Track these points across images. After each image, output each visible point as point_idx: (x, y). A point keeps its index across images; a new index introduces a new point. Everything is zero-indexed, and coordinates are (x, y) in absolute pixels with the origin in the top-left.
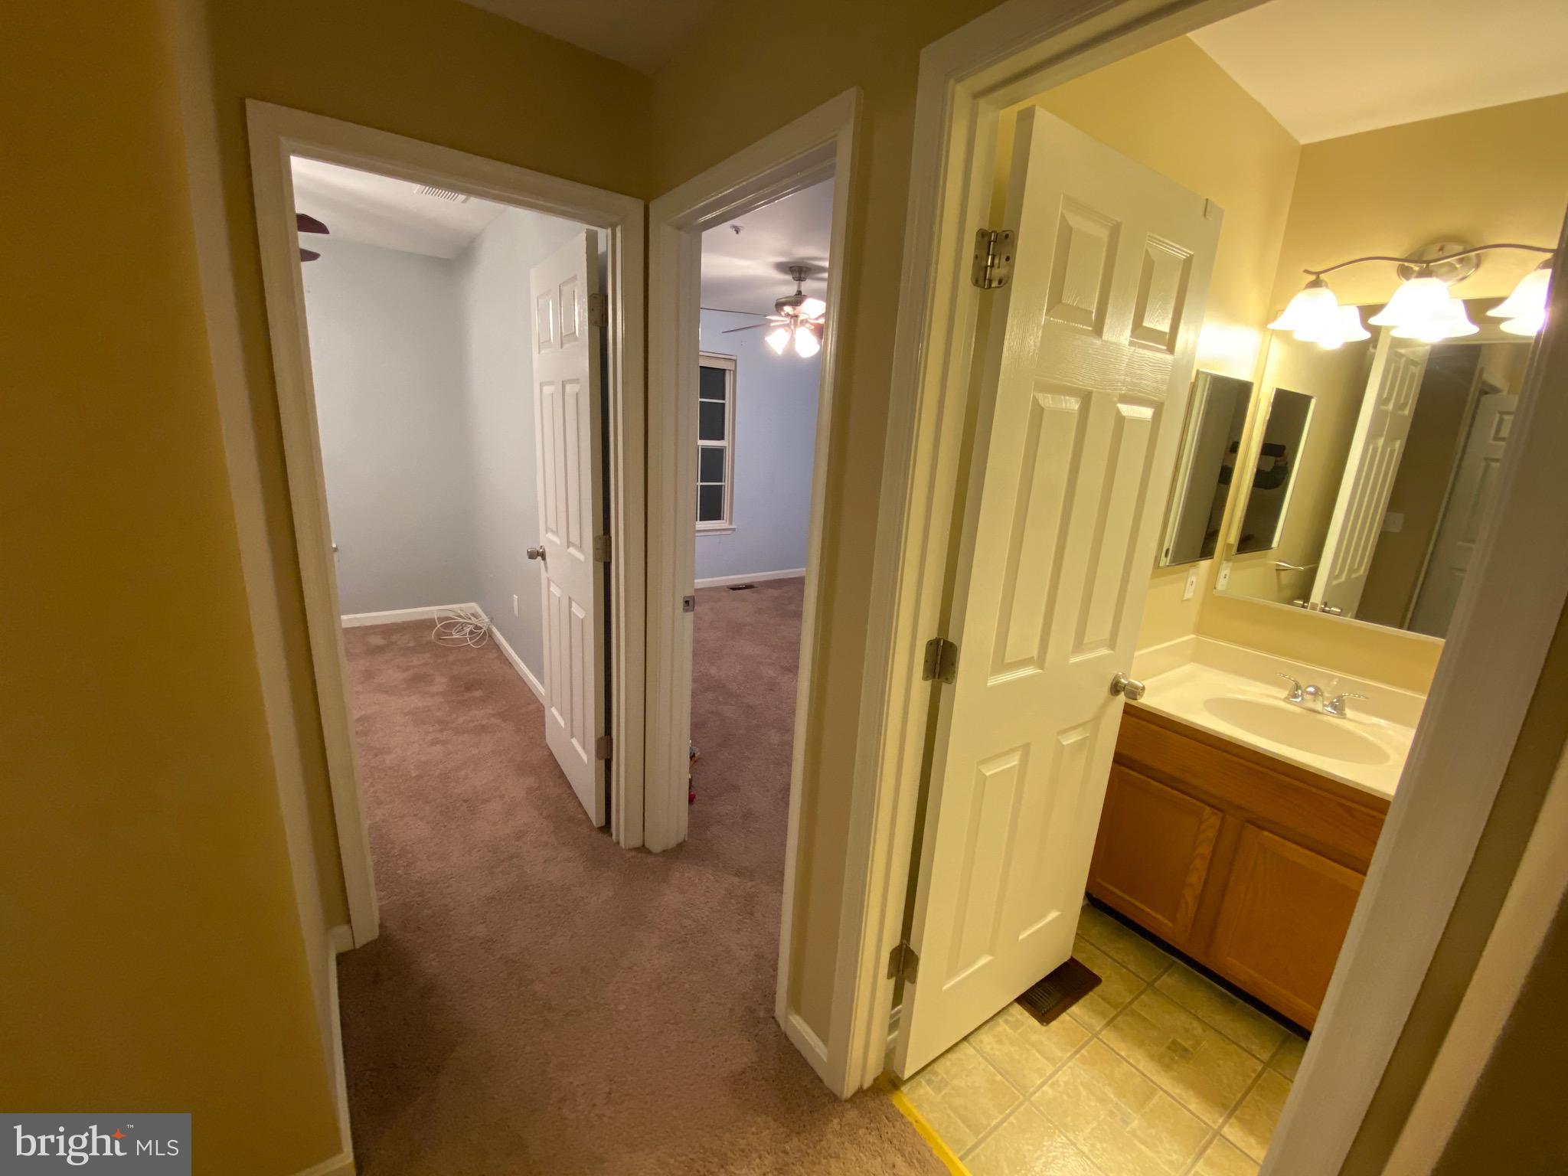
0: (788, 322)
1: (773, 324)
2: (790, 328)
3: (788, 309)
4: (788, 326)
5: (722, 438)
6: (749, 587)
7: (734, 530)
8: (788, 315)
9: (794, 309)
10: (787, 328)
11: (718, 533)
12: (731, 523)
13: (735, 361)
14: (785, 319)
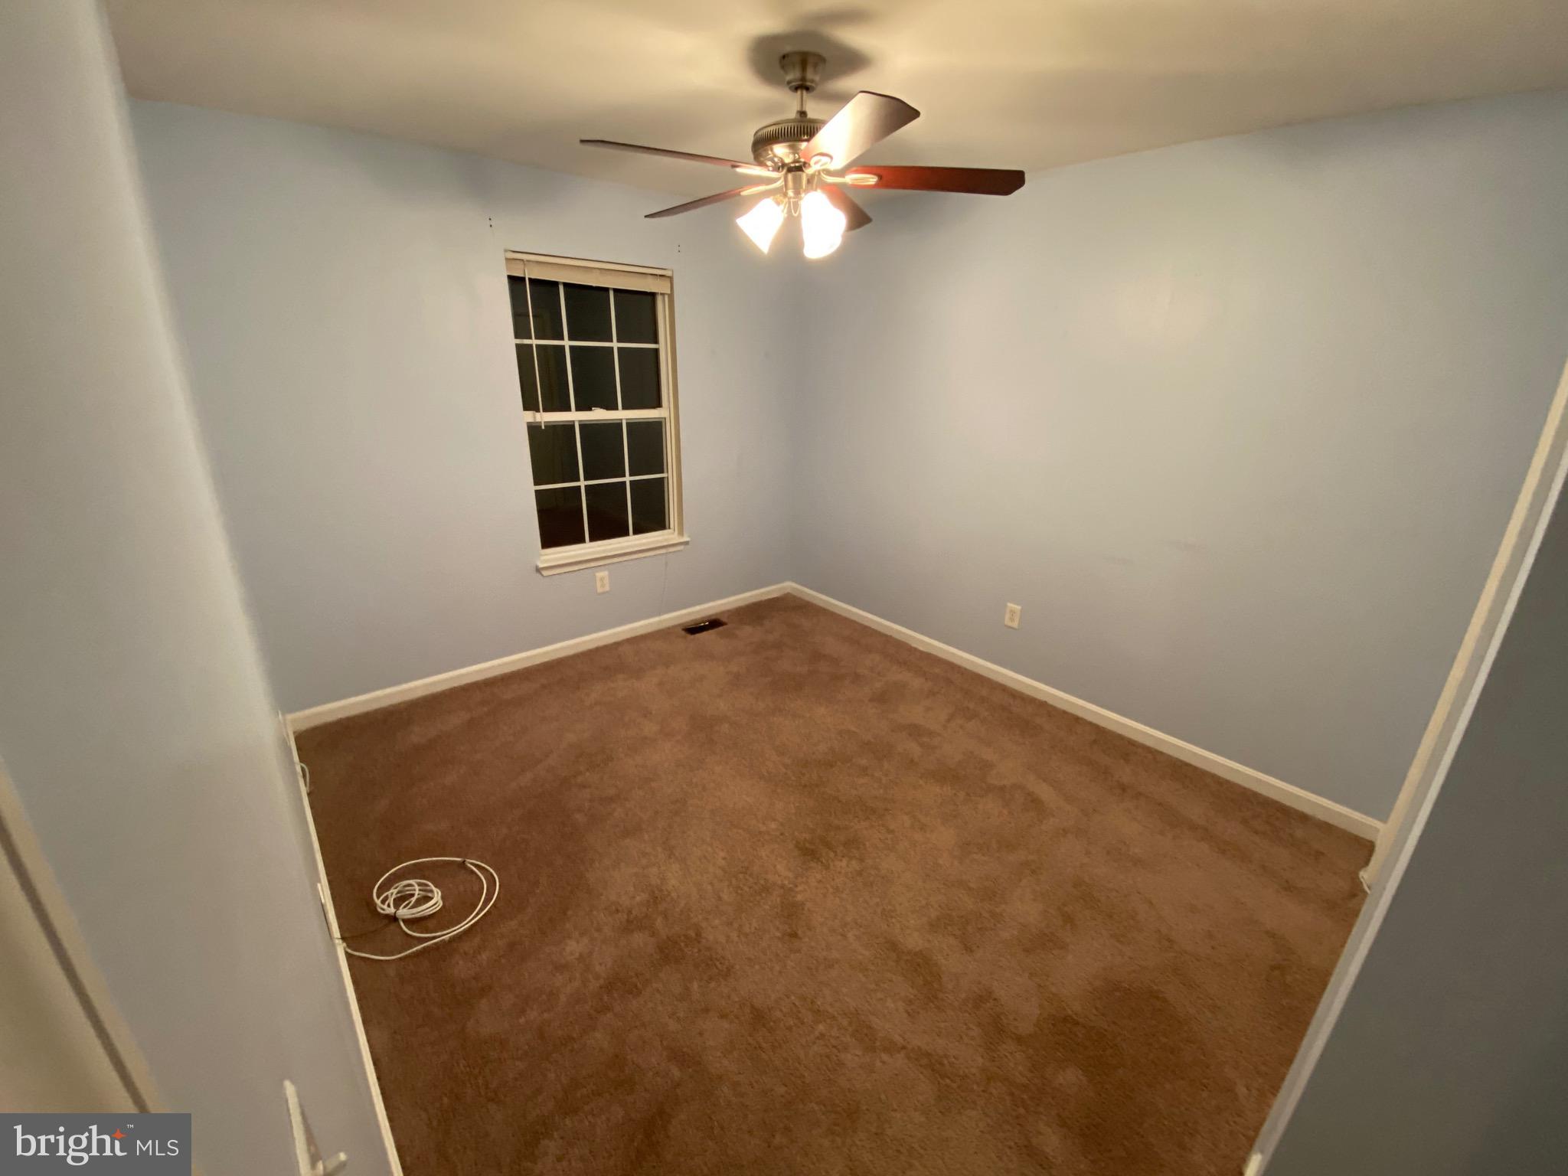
0: (780, 183)
1: (747, 192)
2: (785, 195)
3: (781, 151)
4: (782, 192)
5: (657, 404)
6: (714, 623)
7: (686, 543)
8: (781, 166)
9: (794, 149)
10: (779, 197)
11: (663, 551)
12: (681, 533)
13: (671, 278)
14: (775, 175)
